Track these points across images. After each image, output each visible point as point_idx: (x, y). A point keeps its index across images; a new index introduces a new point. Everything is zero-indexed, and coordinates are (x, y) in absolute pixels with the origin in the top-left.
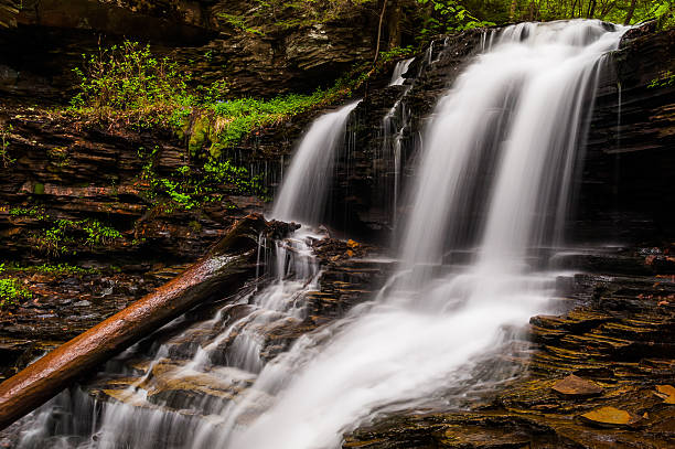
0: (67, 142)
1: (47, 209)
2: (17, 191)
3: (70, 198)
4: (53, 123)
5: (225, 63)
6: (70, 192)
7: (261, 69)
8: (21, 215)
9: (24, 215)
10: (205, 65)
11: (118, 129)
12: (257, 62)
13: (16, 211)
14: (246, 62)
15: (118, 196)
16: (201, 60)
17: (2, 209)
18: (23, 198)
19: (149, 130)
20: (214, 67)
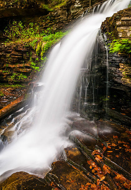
0: (10, 52)
1: (10, 70)
2: (3, 66)
3: (14, 67)
4: (6, 47)
5: (54, 19)
6: (14, 66)
7: (64, 20)
8: (5, 72)
9: (6, 72)
10: (49, 21)
11: (21, 48)
12: (62, 18)
13: (3, 71)
14: (59, 18)
15: (25, 67)
16: (47, 20)
17: (1, 71)
18: (4, 68)
19: (28, 47)
20: (51, 22)
